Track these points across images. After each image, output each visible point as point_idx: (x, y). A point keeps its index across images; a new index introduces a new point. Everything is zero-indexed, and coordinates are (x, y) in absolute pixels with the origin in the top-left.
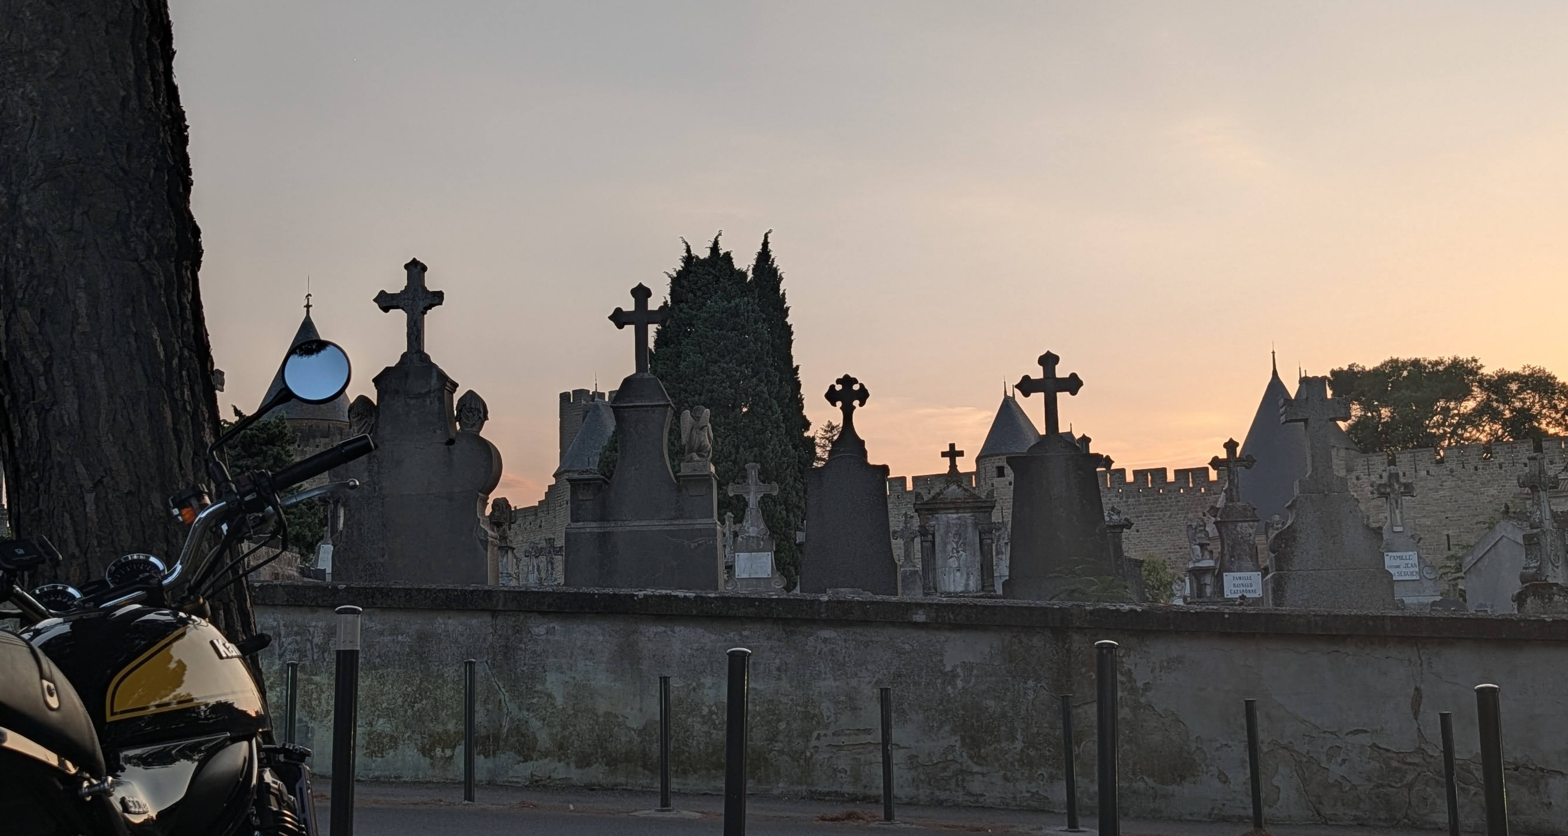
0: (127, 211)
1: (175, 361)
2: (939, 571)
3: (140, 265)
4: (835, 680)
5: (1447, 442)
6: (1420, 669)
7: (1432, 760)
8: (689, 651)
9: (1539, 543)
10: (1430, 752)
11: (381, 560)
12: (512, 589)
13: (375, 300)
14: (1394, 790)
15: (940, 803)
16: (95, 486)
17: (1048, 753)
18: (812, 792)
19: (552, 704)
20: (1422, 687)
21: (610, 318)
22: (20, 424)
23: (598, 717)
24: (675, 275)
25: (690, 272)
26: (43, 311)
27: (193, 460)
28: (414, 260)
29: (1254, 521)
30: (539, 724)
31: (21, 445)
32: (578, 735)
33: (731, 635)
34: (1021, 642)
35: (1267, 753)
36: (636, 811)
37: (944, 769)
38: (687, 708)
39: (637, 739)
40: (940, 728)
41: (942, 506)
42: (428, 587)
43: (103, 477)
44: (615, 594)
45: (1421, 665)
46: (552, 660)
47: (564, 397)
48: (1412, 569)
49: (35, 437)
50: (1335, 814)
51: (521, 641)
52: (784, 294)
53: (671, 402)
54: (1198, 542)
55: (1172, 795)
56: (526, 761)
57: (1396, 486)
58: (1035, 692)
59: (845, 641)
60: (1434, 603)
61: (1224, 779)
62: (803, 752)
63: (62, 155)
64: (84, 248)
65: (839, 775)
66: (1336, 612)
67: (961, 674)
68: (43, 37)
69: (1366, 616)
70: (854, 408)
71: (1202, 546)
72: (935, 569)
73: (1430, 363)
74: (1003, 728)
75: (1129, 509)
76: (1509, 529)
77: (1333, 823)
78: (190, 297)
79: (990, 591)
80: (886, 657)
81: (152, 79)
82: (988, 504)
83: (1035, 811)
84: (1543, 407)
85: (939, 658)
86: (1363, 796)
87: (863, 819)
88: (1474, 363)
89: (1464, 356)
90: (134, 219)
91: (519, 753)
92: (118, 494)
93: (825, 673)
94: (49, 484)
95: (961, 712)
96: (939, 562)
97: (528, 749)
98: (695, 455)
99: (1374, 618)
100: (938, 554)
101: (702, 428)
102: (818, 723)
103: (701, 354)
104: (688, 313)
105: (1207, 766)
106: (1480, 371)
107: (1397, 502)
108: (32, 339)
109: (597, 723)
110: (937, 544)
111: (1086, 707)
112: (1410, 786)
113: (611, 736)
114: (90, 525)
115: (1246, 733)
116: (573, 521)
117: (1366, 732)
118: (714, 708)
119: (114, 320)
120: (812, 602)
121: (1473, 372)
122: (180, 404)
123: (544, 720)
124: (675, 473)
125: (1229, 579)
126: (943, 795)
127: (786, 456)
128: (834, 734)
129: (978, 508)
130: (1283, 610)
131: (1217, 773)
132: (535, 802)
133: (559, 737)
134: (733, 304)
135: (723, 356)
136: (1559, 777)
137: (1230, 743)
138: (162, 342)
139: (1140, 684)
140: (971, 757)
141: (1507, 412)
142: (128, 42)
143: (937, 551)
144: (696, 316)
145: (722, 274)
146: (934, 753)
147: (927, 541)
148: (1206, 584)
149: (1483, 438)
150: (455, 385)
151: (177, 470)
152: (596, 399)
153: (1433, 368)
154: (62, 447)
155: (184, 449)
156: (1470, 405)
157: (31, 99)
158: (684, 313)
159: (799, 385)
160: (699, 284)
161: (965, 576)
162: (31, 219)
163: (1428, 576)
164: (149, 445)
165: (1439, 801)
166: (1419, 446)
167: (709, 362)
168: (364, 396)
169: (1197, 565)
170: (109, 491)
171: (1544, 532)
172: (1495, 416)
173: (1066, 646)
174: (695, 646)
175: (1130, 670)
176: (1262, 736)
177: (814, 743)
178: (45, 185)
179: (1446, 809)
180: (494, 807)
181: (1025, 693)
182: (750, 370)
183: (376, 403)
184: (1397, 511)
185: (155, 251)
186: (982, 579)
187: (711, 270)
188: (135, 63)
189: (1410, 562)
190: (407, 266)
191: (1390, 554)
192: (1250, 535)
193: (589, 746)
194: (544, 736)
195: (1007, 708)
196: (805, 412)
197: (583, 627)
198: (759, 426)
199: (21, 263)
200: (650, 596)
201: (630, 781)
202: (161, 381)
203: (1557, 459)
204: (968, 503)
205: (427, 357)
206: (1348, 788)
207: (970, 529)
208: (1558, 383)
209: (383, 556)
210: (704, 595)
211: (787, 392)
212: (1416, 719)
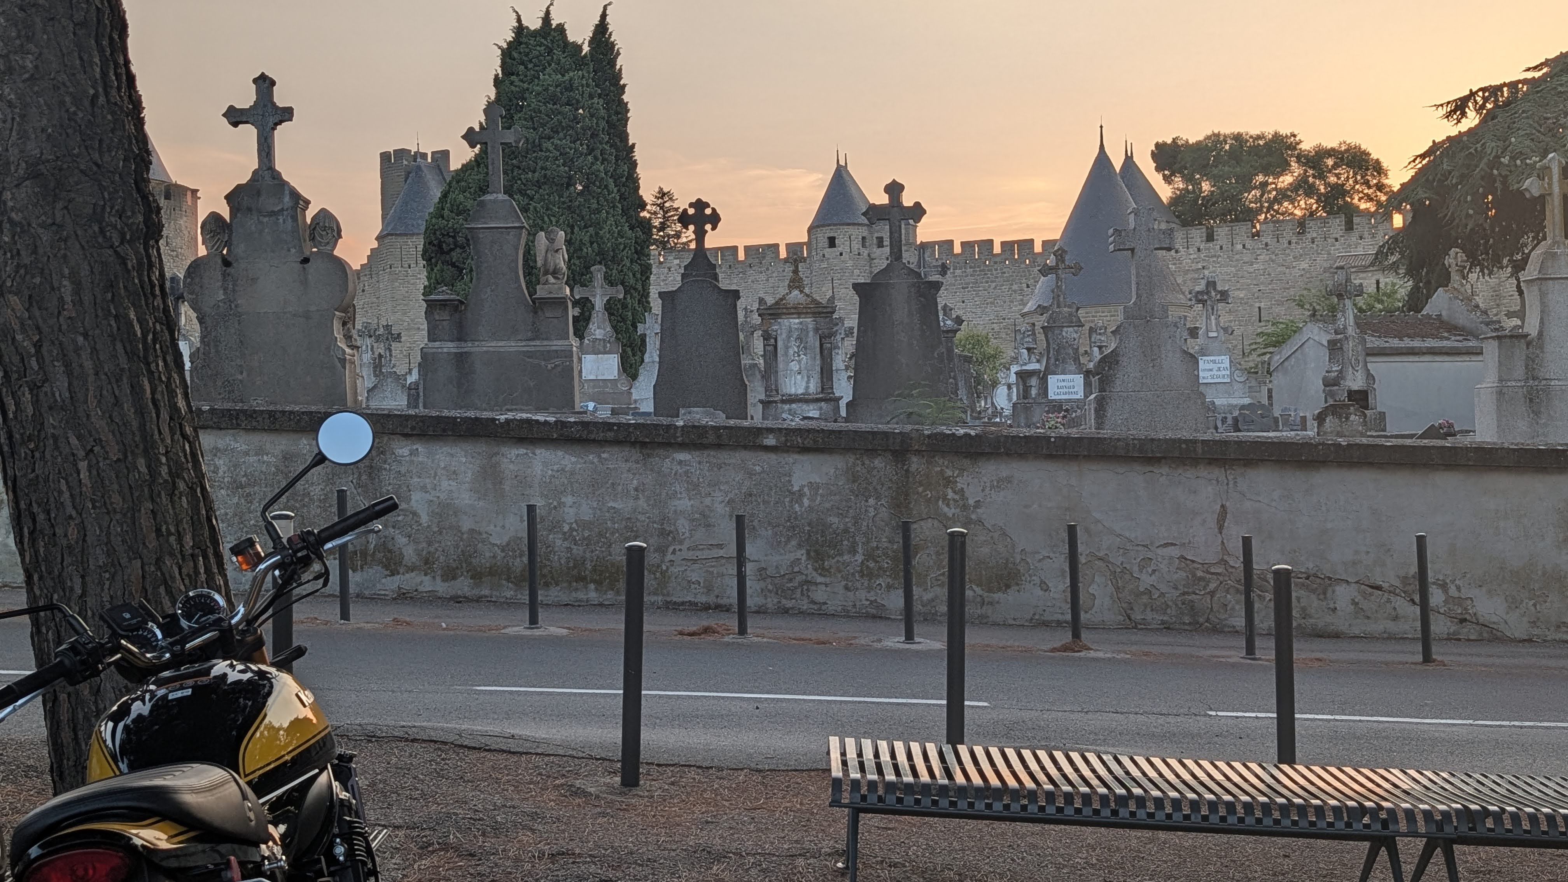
0: (102, 203)
1: (150, 337)
2: (781, 374)
3: (116, 252)
4: (690, 499)
5: (1263, 216)
6: (1226, 487)
7: (1234, 570)
8: (550, 472)
9: (1342, 348)
10: (1232, 563)
11: (240, 377)
12: (375, 412)
13: (224, 115)
14: (1198, 597)
15: (785, 612)
16: (87, 454)
17: (886, 565)
18: (667, 602)
19: (416, 522)
20: (1228, 504)
21: (463, 137)
22: (13, 398)
23: (463, 534)
24: (505, 46)
25: (521, 43)
26: (30, 297)
27: (169, 424)
28: (263, 74)
29: (1079, 326)
30: (404, 540)
31: (16, 417)
32: (443, 551)
33: (591, 457)
34: (863, 464)
35: (1085, 564)
36: (505, 627)
37: (791, 580)
38: (549, 526)
39: (500, 555)
40: (786, 543)
41: (784, 311)
42: (291, 409)
43: (93, 446)
44: (477, 419)
45: (1228, 484)
46: (416, 480)
47: (385, 157)
48: (1224, 373)
49: (30, 411)
50: (1144, 619)
51: (385, 462)
52: (620, 70)
53: (525, 224)
54: (1026, 346)
55: (998, 602)
56: (393, 575)
57: (1213, 294)
58: (875, 509)
59: (700, 463)
60: (1243, 407)
61: (1045, 587)
62: (659, 566)
63: (42, 154)
64: (65, 241)
65: (693, 586)
66: (1153, 435)
67: (808, 493)
68: (18, 42)
69: (1180, 439)
70: (707, 232)
71: (1029, 349)
72: (777, 372)
73: (1251, 137)
74: (845, 543)
75: (956, 280)
76: (1316, 330)
77: (1143, 626)
78: (157, 273)
79: (829, 393)
80: (737, 479)
81: (116, 74)
82: (829, 310)
83: (874, 617)
84: (1356, 182)
85: (787, 479)
86: (1170, 603)
87: (718, 633)
88: (1293, 138)
89: (1284, 131)
90: (108, 210)
91: (386, 567)
92: (108, 462)
93: (681, 493)
94: (43, 452)
95: (807, 528)
96: (781, 366)
97: (395, 564)
98: (550, 278)
99: (1186, 441)
100: (780, 358)
101: (557, 251)
102: (674, 538)
103: (534, 129)
104: (519, 87)
105: (1030, 576)
106: (1299, 147)
107: (1213, 309)
108: (22, 324)
109: (462, 540)
110: (779, 350)
111: (922, 523)
112: (1212, 594)
113: (475, 552)
114: (84, 489)
115: (1067, 546)
116: (429, 340)
117: (1175, 545)
118: (574, 525)
119: (95, 304)
120: (669, 427)
121: (1293, 147)
122: (156, 375)
123: (409, 537)
124: (530, 296)
125: (1053, 381)
126: (789, 604)
127: (622, 237)
128: (688, 549)
129: (820, 313)
130: (1104, 434)
131: (1039, 583)
132: (408, 619)
133: (424, 553)
134: (567, 77)
135: (557, 132)
136: (1344, 585)
137: (1052, 555)
138: (138, 320)
139: (971, 502)
140: (816, 570)
141: (1322, 188)
142: (93, 42)
143: (779, 355)
144: (528, 89)
145: (555, 45)
146: (781, 565)
147: (769, 345)
148: (1031, 386)
149: (1298, 212)
150: (307, 202)
151: (157, 437)
152: (418, 160)
153: (1254, 142)
154: (54, 420)
155: (162, 416)
156: (1286, 180)
157: (9, 102)
158: (516, 86)
159: (634, 164)
160: (531, 56)
161: (806, 379)
162: (17, 214)
163: (1237, 379)
164: (133, 416)
165: (1237, 607)
166: (1237, 220)
167: (543, 138)
168: (218, 214)
169: (1024, 368)
170: (100, 459)
171: (1347, 338)
172: (1310, 191)
173: (905, 467)
174: (555, 467)
175: (962, 489)
176: (1081, 548)
177: (669, 557)
178: (27, 183)
179: (1243, 614)
180: (369, 625)
181: (866, 511)
182: (585, 147)
183: (228, 219)
184: (1213, 317)
185: (128, 237)
186: (822, 382)
187: (543, 40)
188: (100, 60)
189: (1223, 366)
190: (255, 81)
191: (1204, 358)
192: (1075, 339)
193: (454, 560)
194: (411, 551)
195: (849, 525)
196: (641, 192)
197: (446, 449)
198: (595, 206)
199: (9, 255)
200: (512, 420)
201: (494, 593)
202: (139, 357)
203: (1366, 235)
204: (810, 308)
205: (279, 174)
206: (1156, 596)
207: (811, 334)
208: (1372, 160)
209: (242, 373)
210: (564, 419)
211: (624, 171)
212: (1221, 533)
